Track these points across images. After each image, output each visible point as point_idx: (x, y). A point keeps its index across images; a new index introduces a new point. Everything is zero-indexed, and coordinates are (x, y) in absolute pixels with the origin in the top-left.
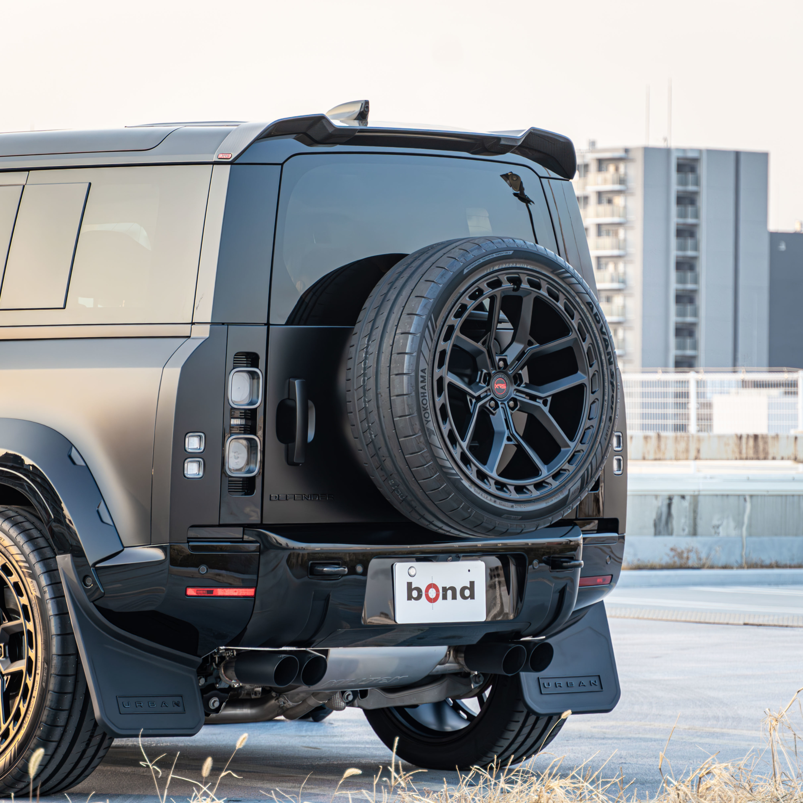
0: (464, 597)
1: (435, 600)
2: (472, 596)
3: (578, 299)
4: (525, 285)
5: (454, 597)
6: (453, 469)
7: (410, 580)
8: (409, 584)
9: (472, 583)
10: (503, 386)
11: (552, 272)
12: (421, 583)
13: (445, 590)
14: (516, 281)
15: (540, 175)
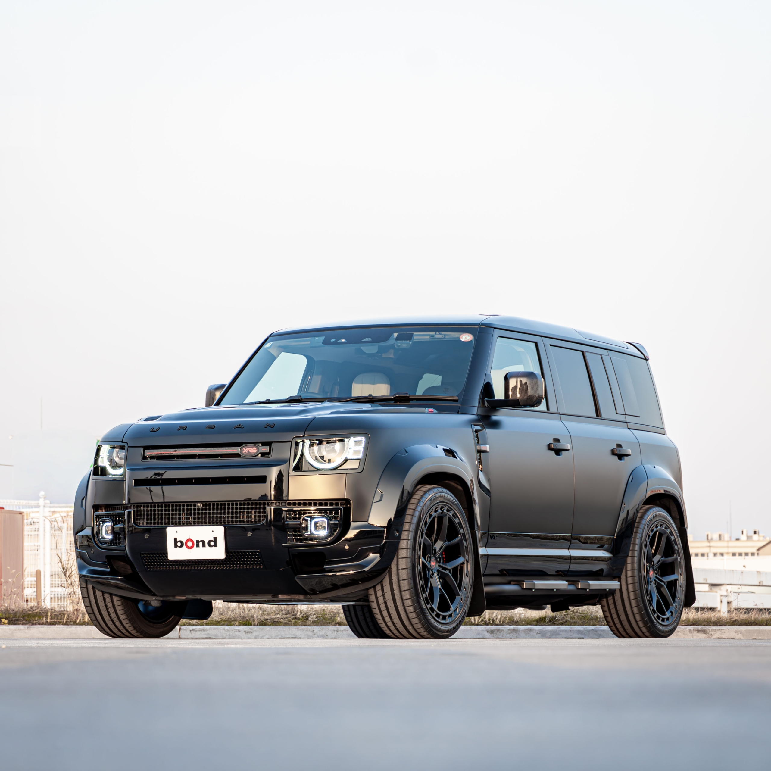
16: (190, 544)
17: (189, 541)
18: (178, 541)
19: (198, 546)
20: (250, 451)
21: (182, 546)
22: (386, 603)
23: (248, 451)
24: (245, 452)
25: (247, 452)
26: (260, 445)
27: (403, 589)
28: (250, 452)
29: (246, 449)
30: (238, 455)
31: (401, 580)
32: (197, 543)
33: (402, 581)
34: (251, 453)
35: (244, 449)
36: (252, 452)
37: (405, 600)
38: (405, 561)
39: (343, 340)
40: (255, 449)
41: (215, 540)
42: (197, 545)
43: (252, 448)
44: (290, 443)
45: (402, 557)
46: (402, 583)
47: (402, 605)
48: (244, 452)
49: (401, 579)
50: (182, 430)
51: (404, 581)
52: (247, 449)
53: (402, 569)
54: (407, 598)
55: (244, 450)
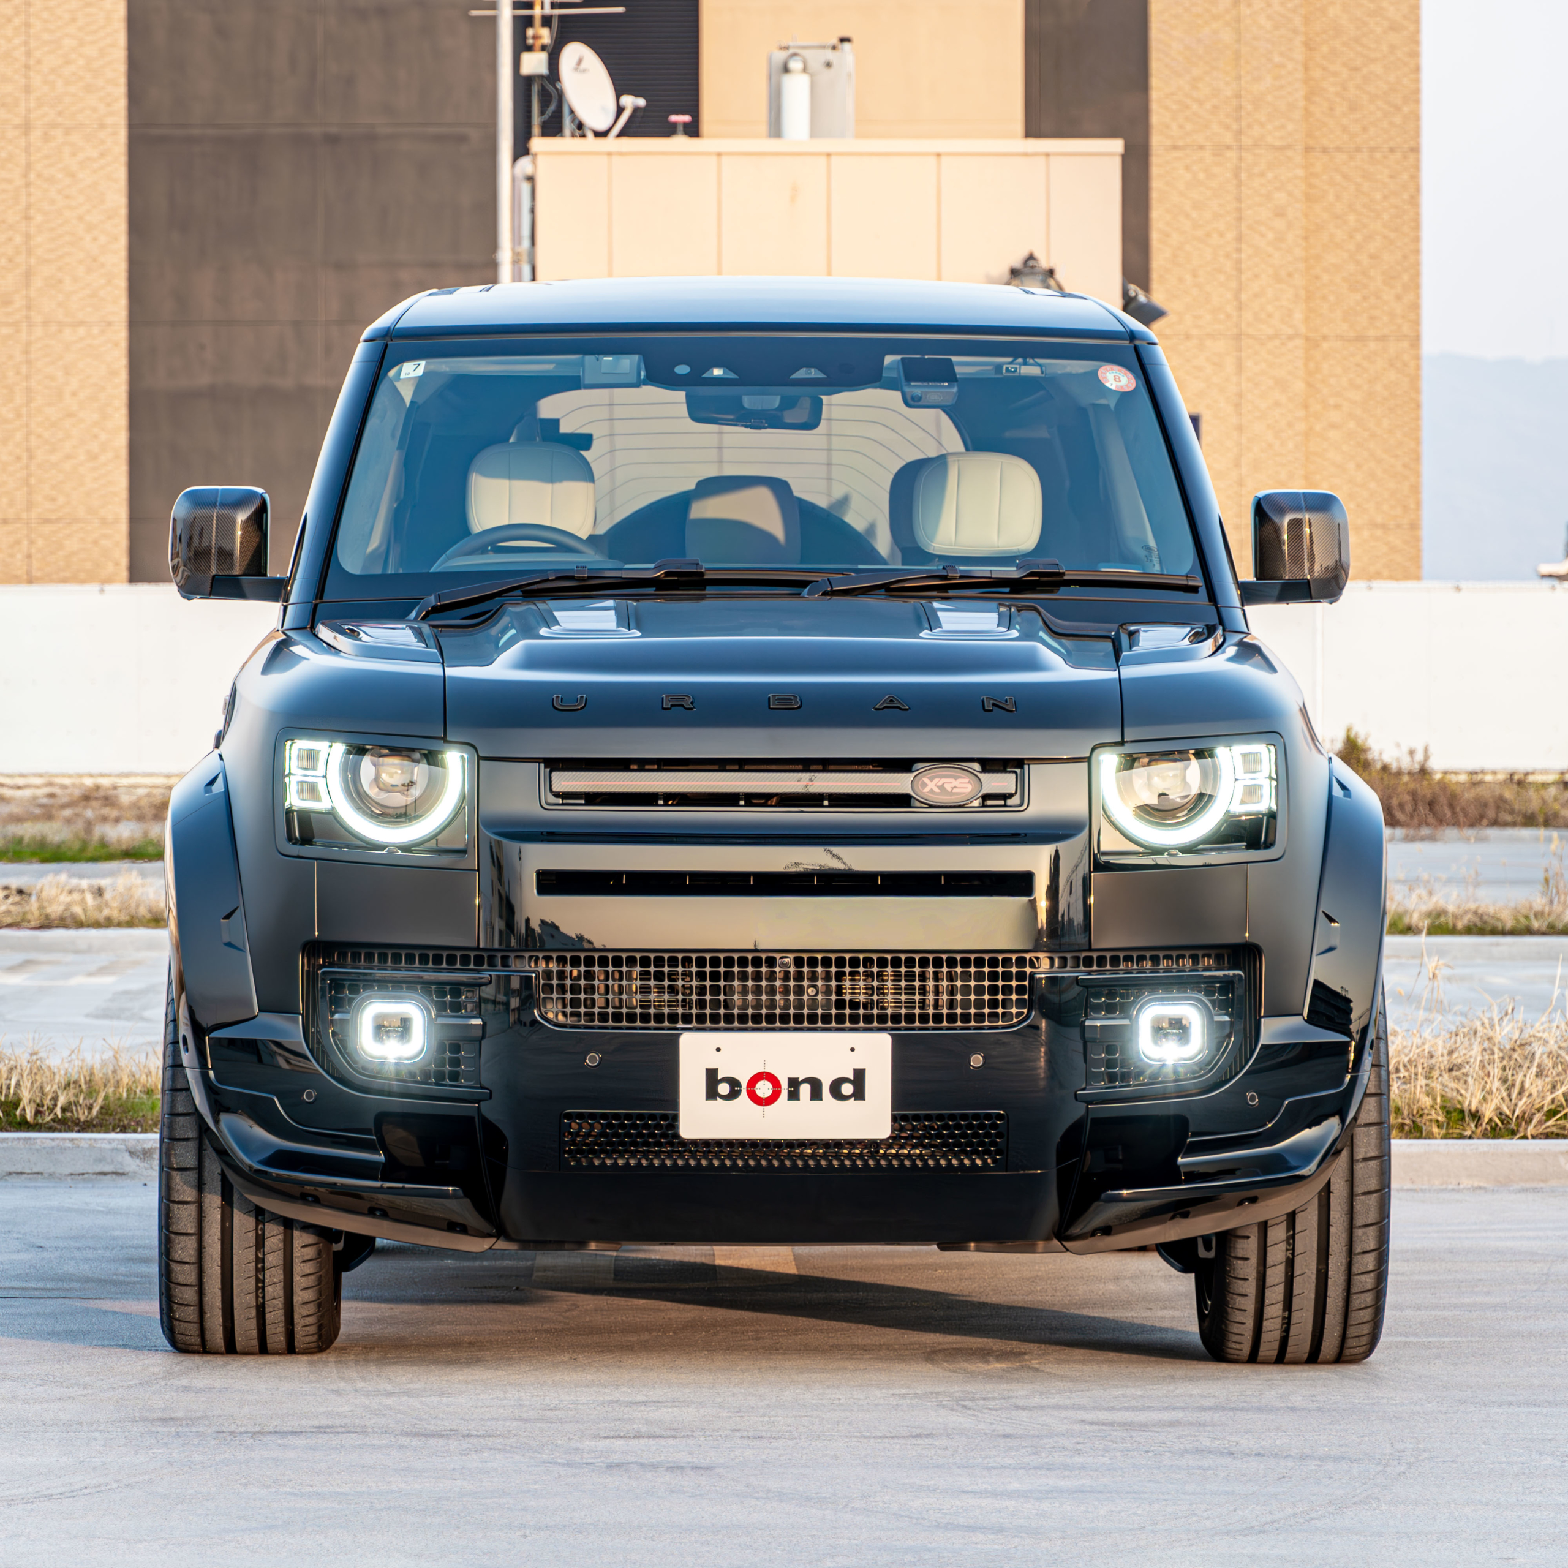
16: (764, 1089)
17: (762, 1079)
18: (719, 1078)
19: (794, 1095)
20: (948, 787)
21: (734, 1094)
22: (1290, 1263)
23: (941, 787)
24: (932, 791)
25: (937, 790)
26: (976, 766)
27: (1359, 1221)
28: (949, 789)
29: (931, 779)
30: (902, 801)
31: (1358, 1195)
32: (790, 1085)
33: (1363, 1197)
34: (952, 794)
35: (926, 780)
36: (955, 790)
37: (1359, 1254)
38: (1374, 1136)
39: (717, 372)
40: (967, 780)
41: (859, 1077)
42: (790, 1093)
43: (956, 778)
44: (1085, 765)
45: (1368, 1122)
46: (1360, 1203)
47: (1343, 1268)
48: (926, 790)
49: (1359, 1189)
50: (681, 708)
51: (1368, 1197)
52: (936, 780)
53: (1365, 1159)
54: (1368, 1249)
55: (925, 785)
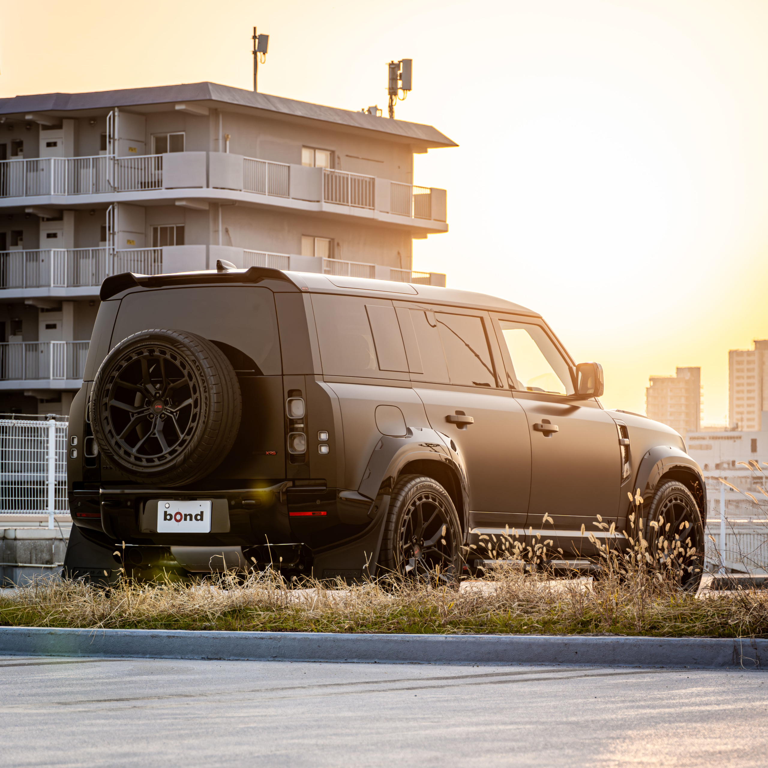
0: (196, 519)
1: (180, 521)
2: (202, 519)
3: (187, 359)
4: (157, 353)
5: (191, 519)
6: (109, 450)
7: (166, 510)
8: (165, 512)
9: (202, 513)
10: (160, 407)
11: (172, 345)
12: (172, 511)
13: (186, 515)
14: (151, 351)
15: (274, 291)
